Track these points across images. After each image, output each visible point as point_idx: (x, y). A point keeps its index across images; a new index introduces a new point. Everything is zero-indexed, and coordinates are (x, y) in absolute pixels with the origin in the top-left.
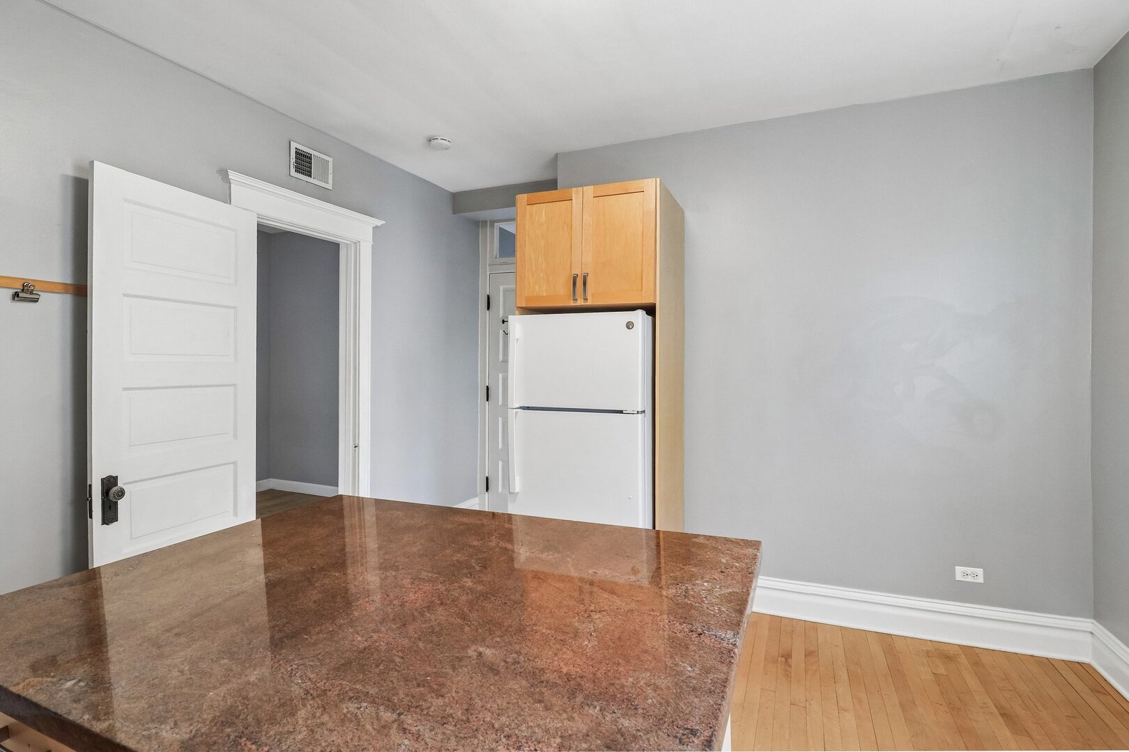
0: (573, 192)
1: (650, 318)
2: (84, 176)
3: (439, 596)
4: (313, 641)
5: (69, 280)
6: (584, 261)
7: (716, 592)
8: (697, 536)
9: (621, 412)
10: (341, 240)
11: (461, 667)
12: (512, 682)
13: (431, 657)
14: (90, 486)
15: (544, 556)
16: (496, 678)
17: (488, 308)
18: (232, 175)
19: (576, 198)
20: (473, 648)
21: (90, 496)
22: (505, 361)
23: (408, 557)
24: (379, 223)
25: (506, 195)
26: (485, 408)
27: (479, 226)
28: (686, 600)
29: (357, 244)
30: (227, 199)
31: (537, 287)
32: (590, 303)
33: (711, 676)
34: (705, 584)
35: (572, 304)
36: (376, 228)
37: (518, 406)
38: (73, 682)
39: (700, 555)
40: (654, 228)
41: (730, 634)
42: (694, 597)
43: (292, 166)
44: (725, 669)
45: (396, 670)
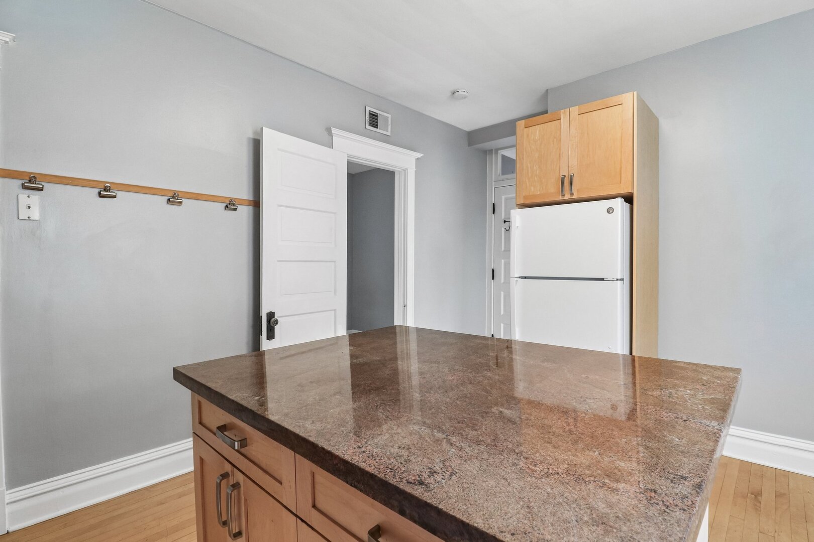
0: (562, 113)
1: (628, 205)
2: (258, 138)
3: (468, 379)
4: (388, 393)
5: (251, 198)
6: (570, 164)
7: (699, 397)
8: (677, 362)
9: (602, 279)
10: (397, 169)
11: (488, 417)
12: (526, 430)
13: (466, 410)
14: (261, 316)
15: (545, 364)
16: (514, 426)
17: (494, 213)
18: (334, 130)
19: (564, 118)
20: (495, 408)
21: (261, 323)
22: (508, 250)
23: (445, 358)
24: (419, 155)
25: (508, 128)
26: (491, 285)
27: (487, 155)
28: (671, 399)
29: (405, 170)
30: (331, 146)
31: (532, 188)
32: (575, 196)
33: (698, 447)
34: (688, 391)
35: (560, 198)
36: (417, 159)
37: (518, 276)
38: (259, 397)
39: (680, 373)
40: (632, 131)
41: (714, 423)
42: (678, 398)
43: (367, 122)
44: (711, 444)
45: (443, 413)
